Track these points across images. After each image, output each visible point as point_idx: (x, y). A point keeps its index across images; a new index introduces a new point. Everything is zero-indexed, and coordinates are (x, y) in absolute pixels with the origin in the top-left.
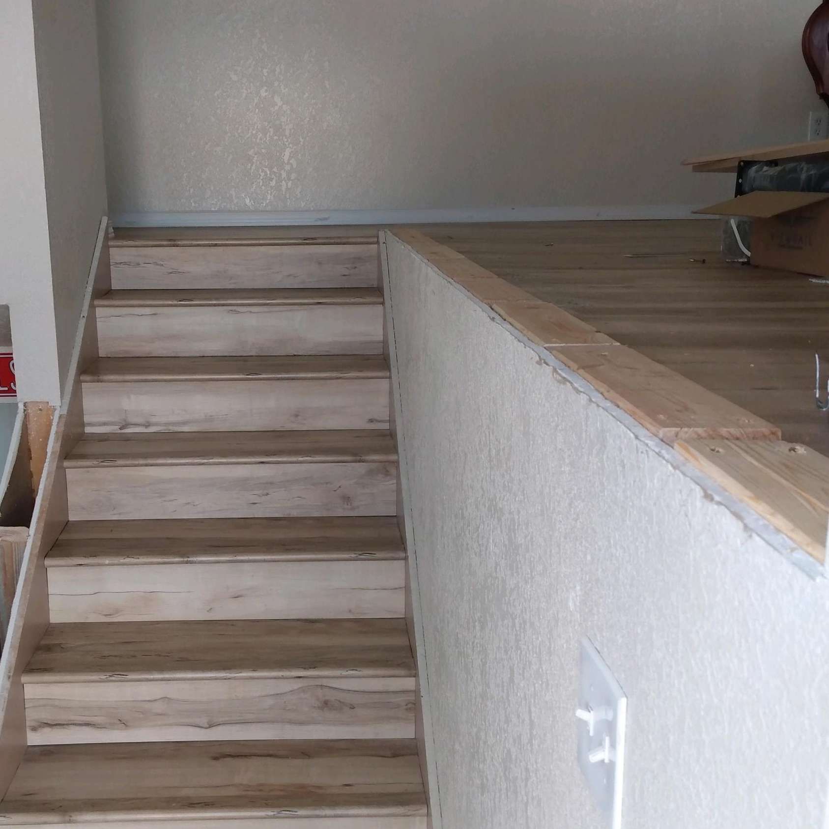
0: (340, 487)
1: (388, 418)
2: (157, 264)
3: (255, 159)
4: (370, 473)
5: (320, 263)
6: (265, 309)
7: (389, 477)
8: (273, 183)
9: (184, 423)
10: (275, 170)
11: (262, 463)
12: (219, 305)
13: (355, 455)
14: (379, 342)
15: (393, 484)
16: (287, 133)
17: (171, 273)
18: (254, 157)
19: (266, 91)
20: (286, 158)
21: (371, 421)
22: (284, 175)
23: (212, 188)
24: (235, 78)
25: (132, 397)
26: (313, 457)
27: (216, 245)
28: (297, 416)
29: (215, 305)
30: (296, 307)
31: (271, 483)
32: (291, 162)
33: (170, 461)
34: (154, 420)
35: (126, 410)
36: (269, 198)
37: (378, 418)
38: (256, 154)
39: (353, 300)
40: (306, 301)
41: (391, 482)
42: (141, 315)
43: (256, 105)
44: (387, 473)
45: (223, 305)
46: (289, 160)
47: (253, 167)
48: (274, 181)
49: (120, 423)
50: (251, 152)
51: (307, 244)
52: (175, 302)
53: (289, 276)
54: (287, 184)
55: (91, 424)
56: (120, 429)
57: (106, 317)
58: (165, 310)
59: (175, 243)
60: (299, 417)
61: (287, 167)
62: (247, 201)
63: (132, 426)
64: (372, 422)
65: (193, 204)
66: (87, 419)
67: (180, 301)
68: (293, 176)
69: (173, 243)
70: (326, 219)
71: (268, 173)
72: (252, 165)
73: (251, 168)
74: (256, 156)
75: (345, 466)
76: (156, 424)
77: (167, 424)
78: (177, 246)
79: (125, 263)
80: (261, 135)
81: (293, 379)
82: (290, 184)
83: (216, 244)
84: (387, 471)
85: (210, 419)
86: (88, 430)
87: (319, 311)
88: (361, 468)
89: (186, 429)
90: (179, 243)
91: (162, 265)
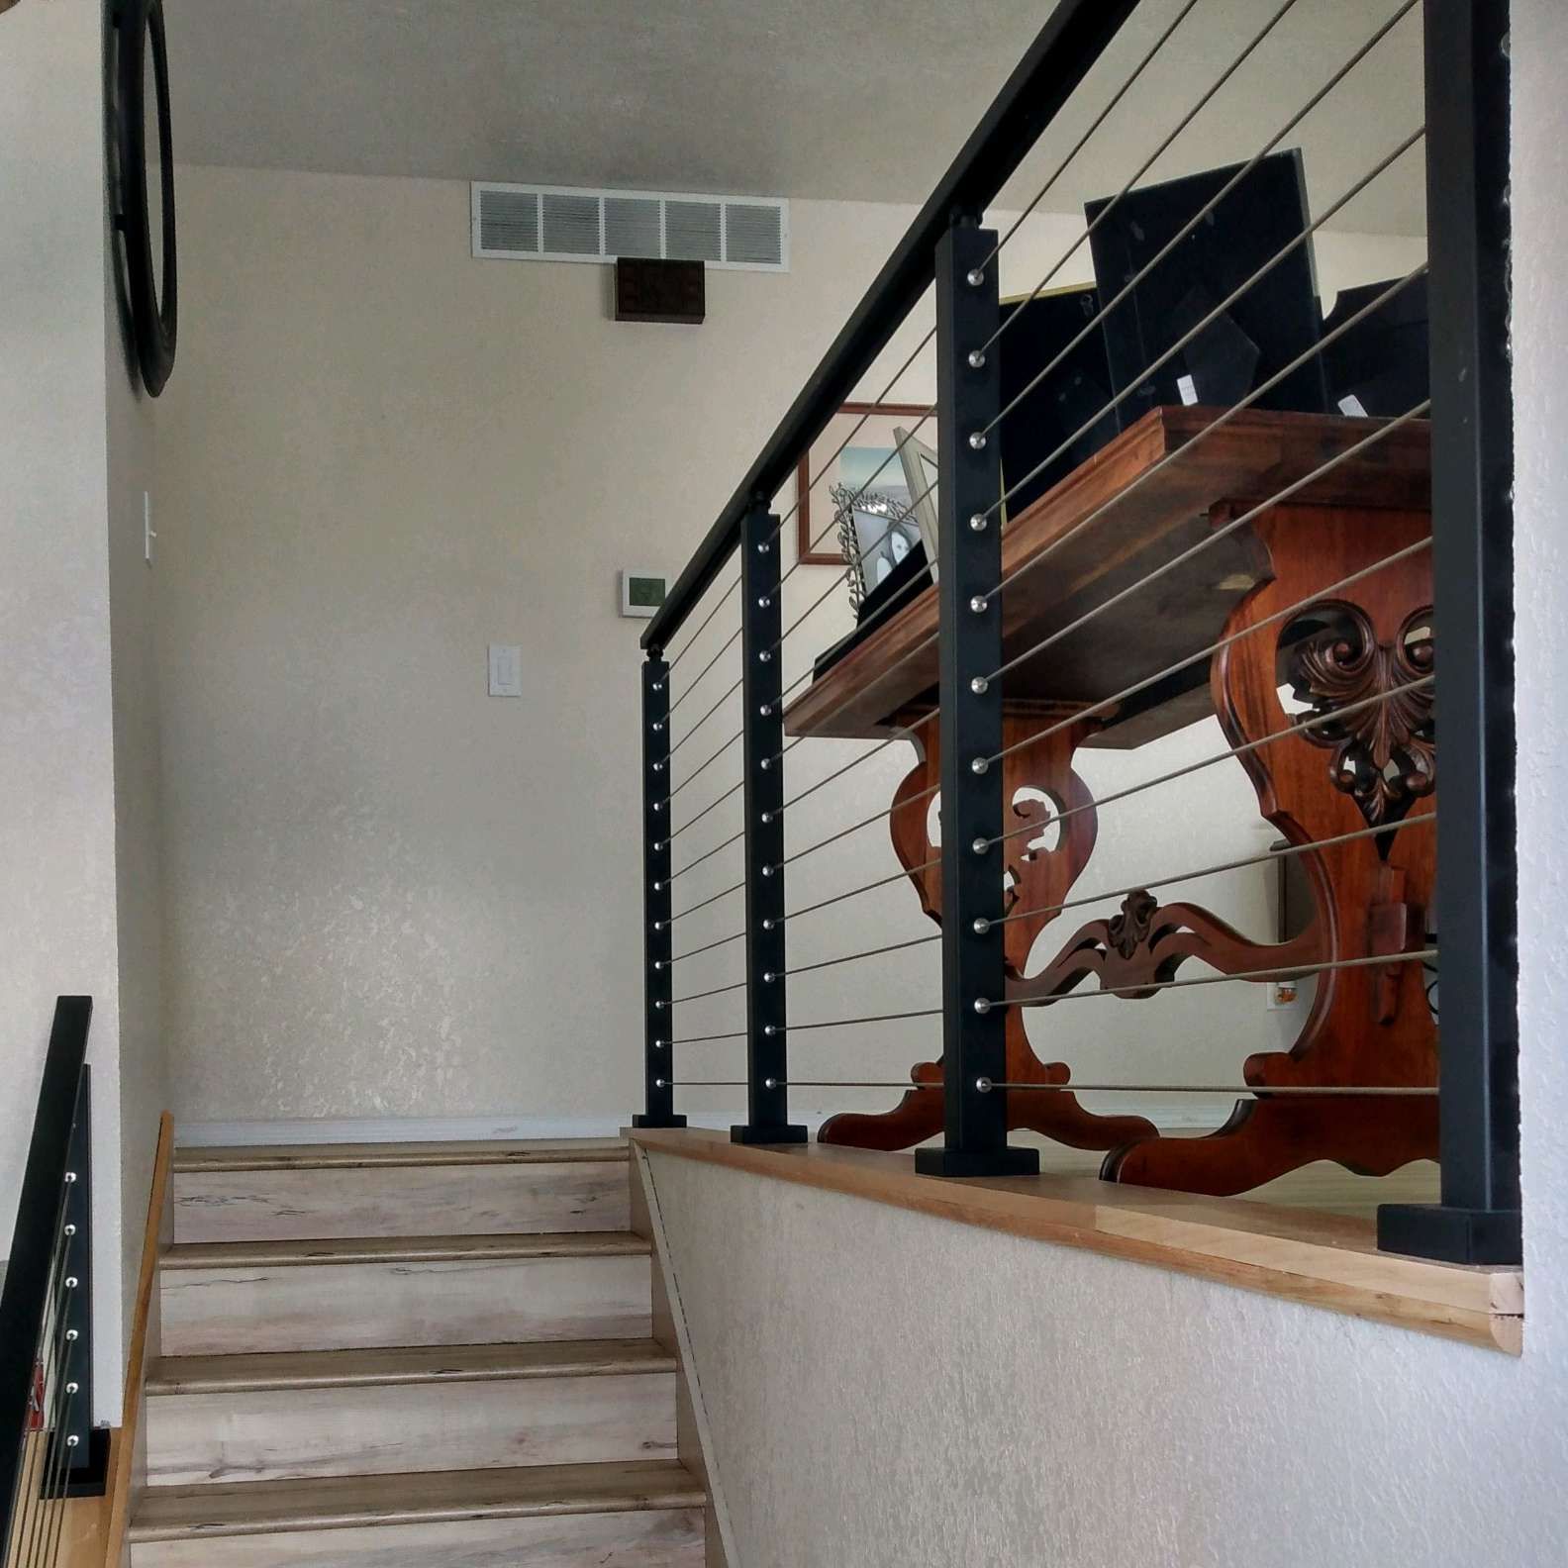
0: (610, 1555)
1: (676, 1441)
2: (255, 1199)
3: (391, 1033)
4: (661, 1528)
5: (534, 1192)
6: (458, 1265)
7: (693, 1534)
8: (422, 1072)
9: (324, 1462)
10: (425, 1050)
11: (479, 1517)
12: (376, 1261)
13: (637, 1498)
14: (645, 1317)
15: (699, 1546)
16: (447, 989)
17: (281, 1213)
18: (388, 1030)
19: (412, 926)
20: (444, 1031)
21: (647, 1445)
22: (440, 1058)
23: (316, 1081)
24: (358, 905)
25: (235, 1417)
26: (564, 1504)
27: (360, 1166)
28: (521, 1441)
29: (370, 1261)
30: (507, 1262)
31: (493, 1554)
32: (452, 1037)
33: (317, 1521)
34: (272, 1457)
35: (222, 1444)
36: (414, 1097)
37: (659, 1441)
38: (393, 1025)
39: (603, 1249)
40: (522, 1251)
41: (696, 1543)
42: (240, 1282)
43: (394, 947)
44: (689, 1528)
45: (384, 1261)
46: (449, 1034)
47: (388, 1047)
48: (423, 1068)
49: (210, 1465)
50: (385, 1023)
51: (515, 1162)
52: (301, 1258)
53: (485, 1213)
54: (445, 1074)
55: (159, 1471)
56: (211, 1476)
57: (178, 1287)
58: (283, 1271)
59: (291, 1162)
60: (525, 1444)
61: (446, 1046)
62: (378, 1101)
63: (232, 1470)
64: (649, 1447)
65: (282, 1108)
66: (152, 1461)
67: (310, 1255)
68: (456, 1060)
69: (286, 1163)
70: (511, 1130)
71: (414, 1054)
72: (386, 1043)
73: (384, 1049)
74: (393, 1029)
75: (616, 1517)
76: (276, 1466)
77: (295, 1464)
78: (294, 1168)
79: (199, 1199)
80: (401, 995)
81: (515, 1377)
82: (450, 1074)
83: (360, 1163)
84: (690, 1524)
85: (372, 1452)
86: (154, 1481)
87: (546, 1267)
88: (644, 1520)
89: (328, 1471)
90: (297, 1162)
91: (265, 1201)
